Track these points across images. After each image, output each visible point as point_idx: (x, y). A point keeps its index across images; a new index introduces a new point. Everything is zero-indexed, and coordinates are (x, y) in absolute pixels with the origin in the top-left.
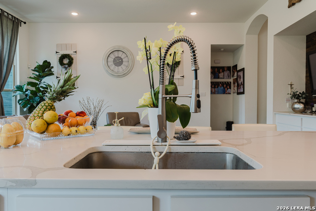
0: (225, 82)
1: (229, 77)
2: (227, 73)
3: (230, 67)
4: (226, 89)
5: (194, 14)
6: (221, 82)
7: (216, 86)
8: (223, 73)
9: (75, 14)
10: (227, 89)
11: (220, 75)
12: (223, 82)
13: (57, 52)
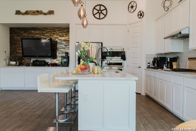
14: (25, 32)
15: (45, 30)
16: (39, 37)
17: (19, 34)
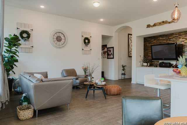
9: (42, 7)
13: (18, 28)
14: (155, 40)
15: (171, 36)
16: (165, 42)
17: (150, 41)
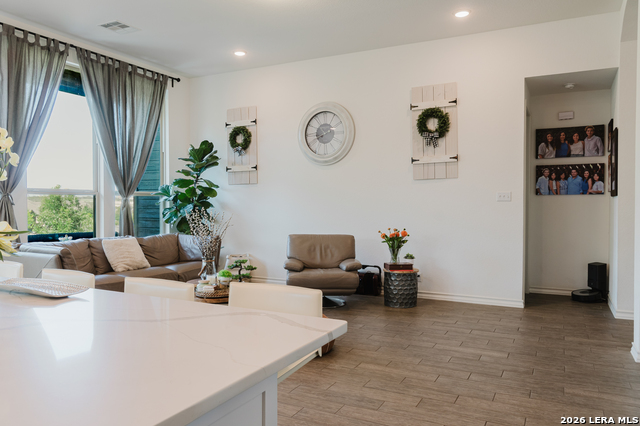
0: (587, 166)
1: (598, 151)
2: (592, 143)
3: (603, 126)
4: (590, 181)
5: (462, 14)
6: (574, 166)
7: (563, 176)
8: (580, 143)
10: (594, 182)
11: (572, 147)
12: (580, 166)
